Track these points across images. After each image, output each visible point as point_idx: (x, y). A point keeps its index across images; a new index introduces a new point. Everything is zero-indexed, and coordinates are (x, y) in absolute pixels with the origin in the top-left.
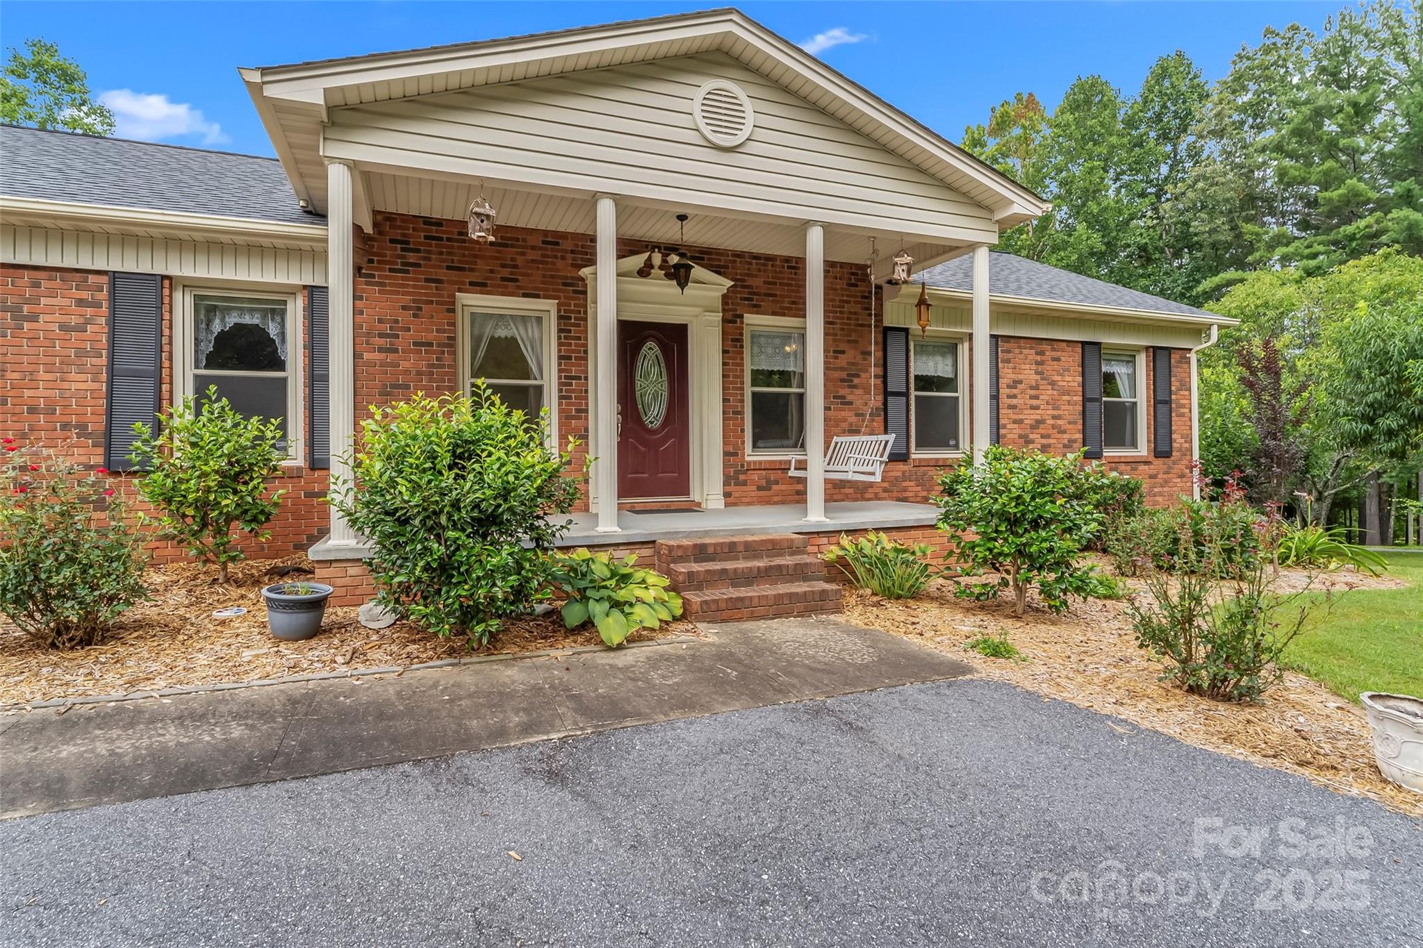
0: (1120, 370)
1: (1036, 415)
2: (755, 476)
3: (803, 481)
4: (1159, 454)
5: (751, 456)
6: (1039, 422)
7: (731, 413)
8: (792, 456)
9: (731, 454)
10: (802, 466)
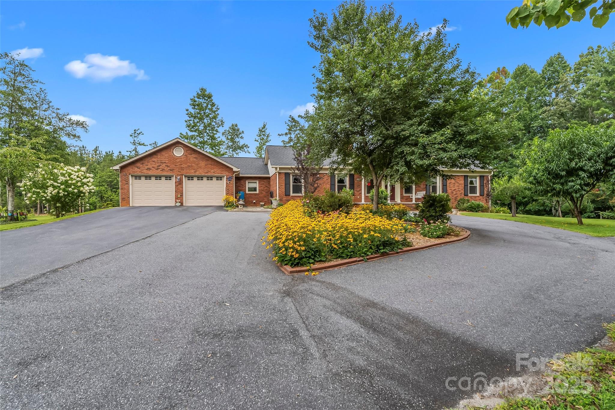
0: (474, 180)
1: (454, 188)
2: (405, 198)
3: (412, 198)
4: (481, 195)
5: (404, 195)
6: (455, 190)
7: (401, 188)
8: (411, 195)
9: (401, 194)
10: (412, 196)
